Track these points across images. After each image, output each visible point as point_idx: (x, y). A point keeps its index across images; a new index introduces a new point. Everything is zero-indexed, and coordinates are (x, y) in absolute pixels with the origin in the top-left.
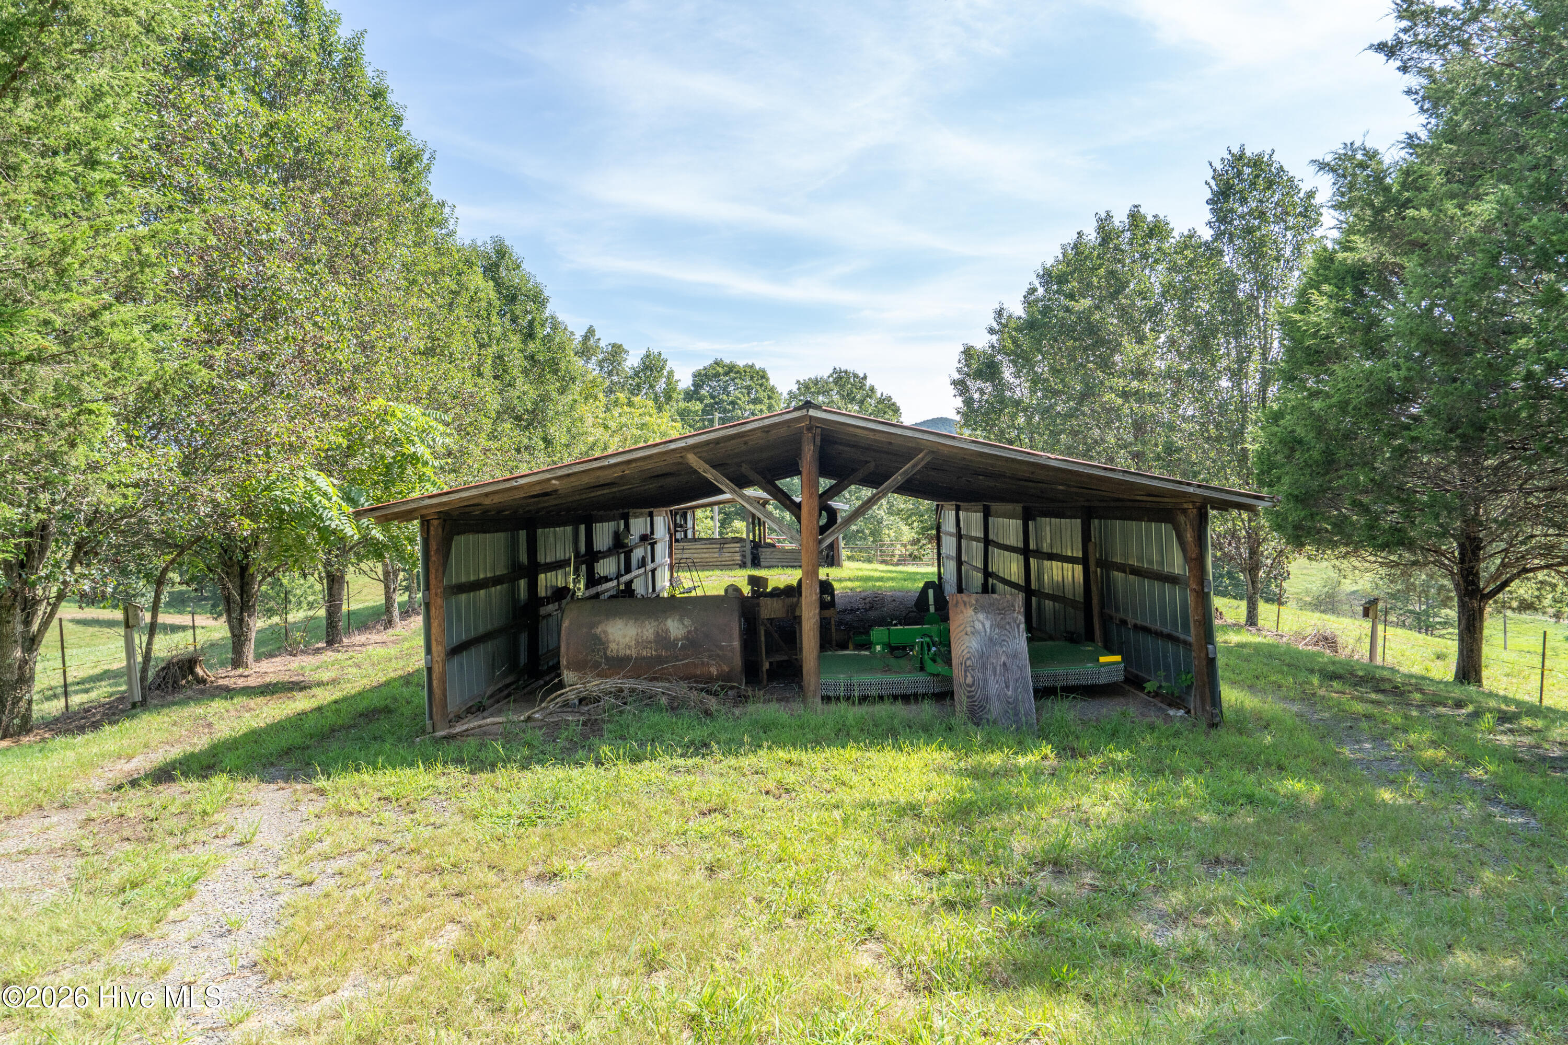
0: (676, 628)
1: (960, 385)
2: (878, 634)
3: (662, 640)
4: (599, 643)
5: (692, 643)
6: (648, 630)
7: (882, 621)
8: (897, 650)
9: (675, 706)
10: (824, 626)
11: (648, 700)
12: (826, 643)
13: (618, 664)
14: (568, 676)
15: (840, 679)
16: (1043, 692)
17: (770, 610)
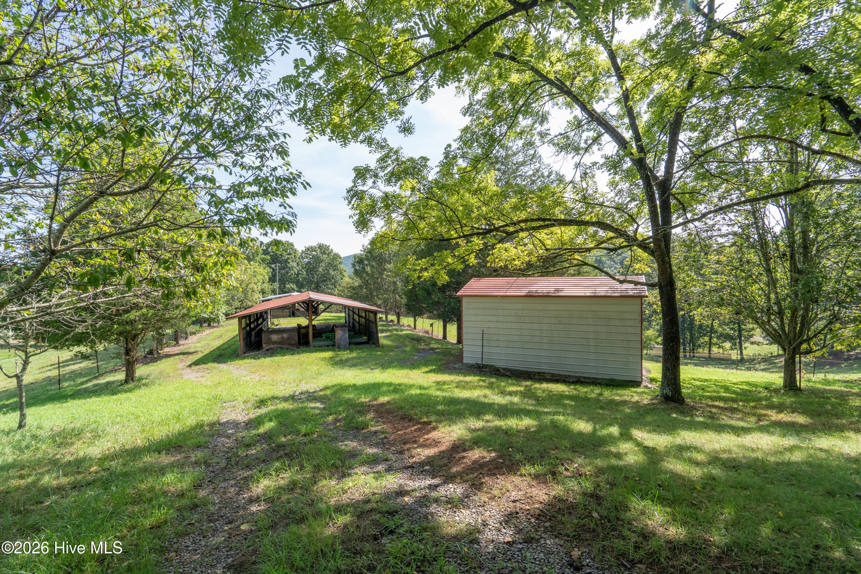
0: (285, 336)
1: (354, 265)
2: (324, 335)
3: (283, 338)
4: (270, 339)
5: (288, 338)
6: (280, 336)
7: (325, 332)
8: (327, 338)
9: (287, 349)
10: (314, 334)
11: (282, 348)
12: (314, 337)
13: (275, 343)
14: (264, 345)
15: (316, 343)
16: (350, 344)
17: (303, 331)
